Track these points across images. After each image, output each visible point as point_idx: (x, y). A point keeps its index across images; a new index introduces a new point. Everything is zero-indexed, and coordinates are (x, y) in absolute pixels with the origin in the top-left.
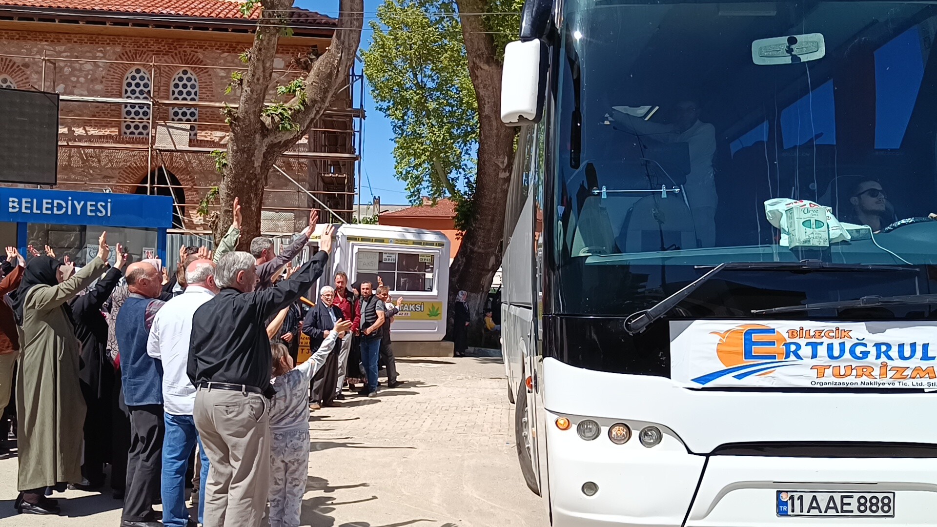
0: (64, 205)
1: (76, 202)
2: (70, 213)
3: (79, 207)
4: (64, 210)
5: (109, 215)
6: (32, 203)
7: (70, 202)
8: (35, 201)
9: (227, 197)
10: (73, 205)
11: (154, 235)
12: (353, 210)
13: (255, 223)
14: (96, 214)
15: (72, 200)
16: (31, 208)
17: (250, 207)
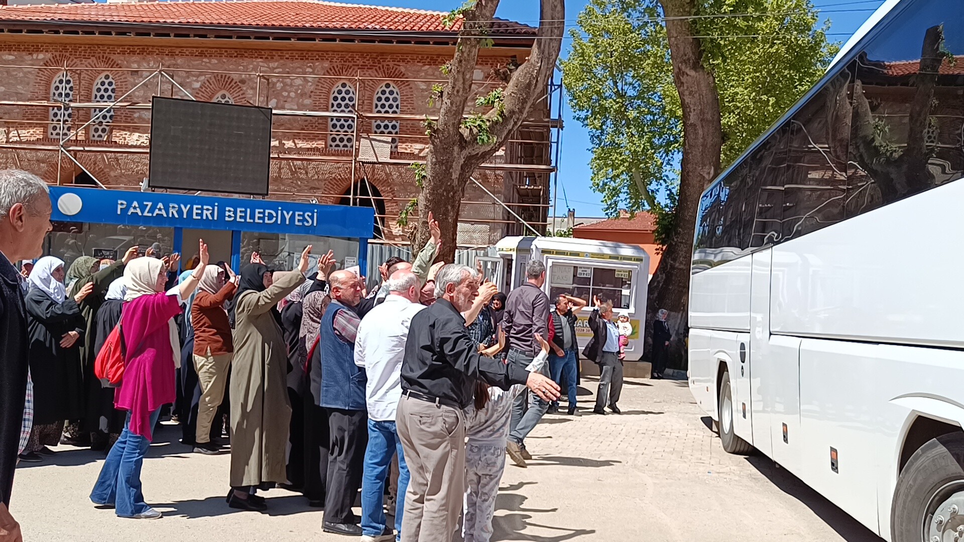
0: (275, 215)
1: (285, 212)
2: (279, 222)
3: (288, 217)
4: (274, 219)
5: (315, 225)
6: (245, 212)
7: (280, 212)
8: (248, 210)
9: (426, 208)
10: (282, 214)
11: (356, 246)
12: (548, 223)
13: (451, 234)
14: (303, 224)
15: (282, 211)
16: (245, 217)
17: (446, 219)
